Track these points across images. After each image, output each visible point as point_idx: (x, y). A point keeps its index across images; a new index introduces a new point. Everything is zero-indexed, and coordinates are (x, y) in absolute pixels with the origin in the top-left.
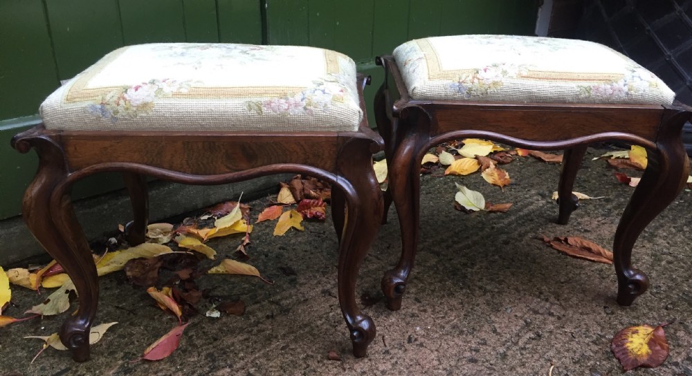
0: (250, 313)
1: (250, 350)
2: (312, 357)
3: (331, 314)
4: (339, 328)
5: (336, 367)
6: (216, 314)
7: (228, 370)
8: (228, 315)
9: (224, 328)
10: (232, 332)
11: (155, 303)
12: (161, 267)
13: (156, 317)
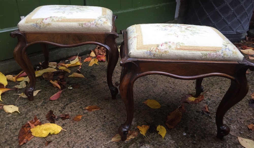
0: (81, 88)
1: (81, 97)
2: (100, 99)
3: (106, 88)
4: (108, 92)
6: (71, 88)
7: (75, 102)
8: (75, 88)
9: (74, 92)
10: (76, 93)
11: (52, 85)
12: (54, 75)
13: (53, 89)
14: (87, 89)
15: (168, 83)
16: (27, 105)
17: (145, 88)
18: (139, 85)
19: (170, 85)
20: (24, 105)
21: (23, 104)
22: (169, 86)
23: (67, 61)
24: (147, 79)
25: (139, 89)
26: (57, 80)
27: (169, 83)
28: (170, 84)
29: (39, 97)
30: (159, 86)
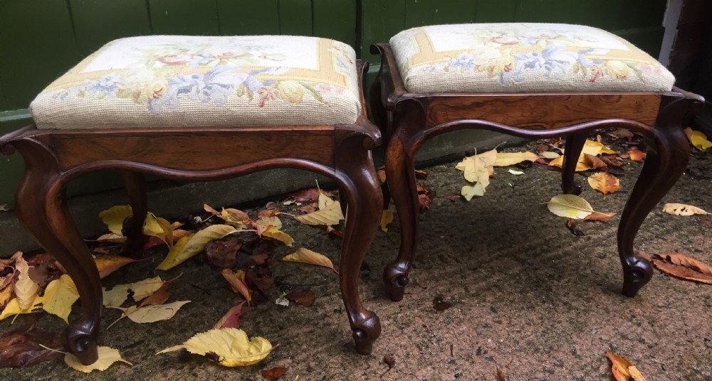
0: (319, 305)
1: (314, 343)
3: (400, 315)
4: (405, 331)
5: (397, 372)
6: (285, 303)
7: (289, 361)
8: (297, 305)
9: (292, 318)
10: (298, 322)
11: (228, 286)
12: (241, 250)
13: (228, 300)
14: (335, 311)
15: (630, 321)
16: (139, 350)
17: (541, 330)
18: (519, 316)
19: (639, 330)
20: (129, 350)
21: (126, 347)
22: (632, 332)
23: (288, 203)
24: (547, 297)
25: (518, 332)
26: (245, 267)
27: (634, 320)
28: (639, 325)
29: (180, 325)
30: (594, 332)
